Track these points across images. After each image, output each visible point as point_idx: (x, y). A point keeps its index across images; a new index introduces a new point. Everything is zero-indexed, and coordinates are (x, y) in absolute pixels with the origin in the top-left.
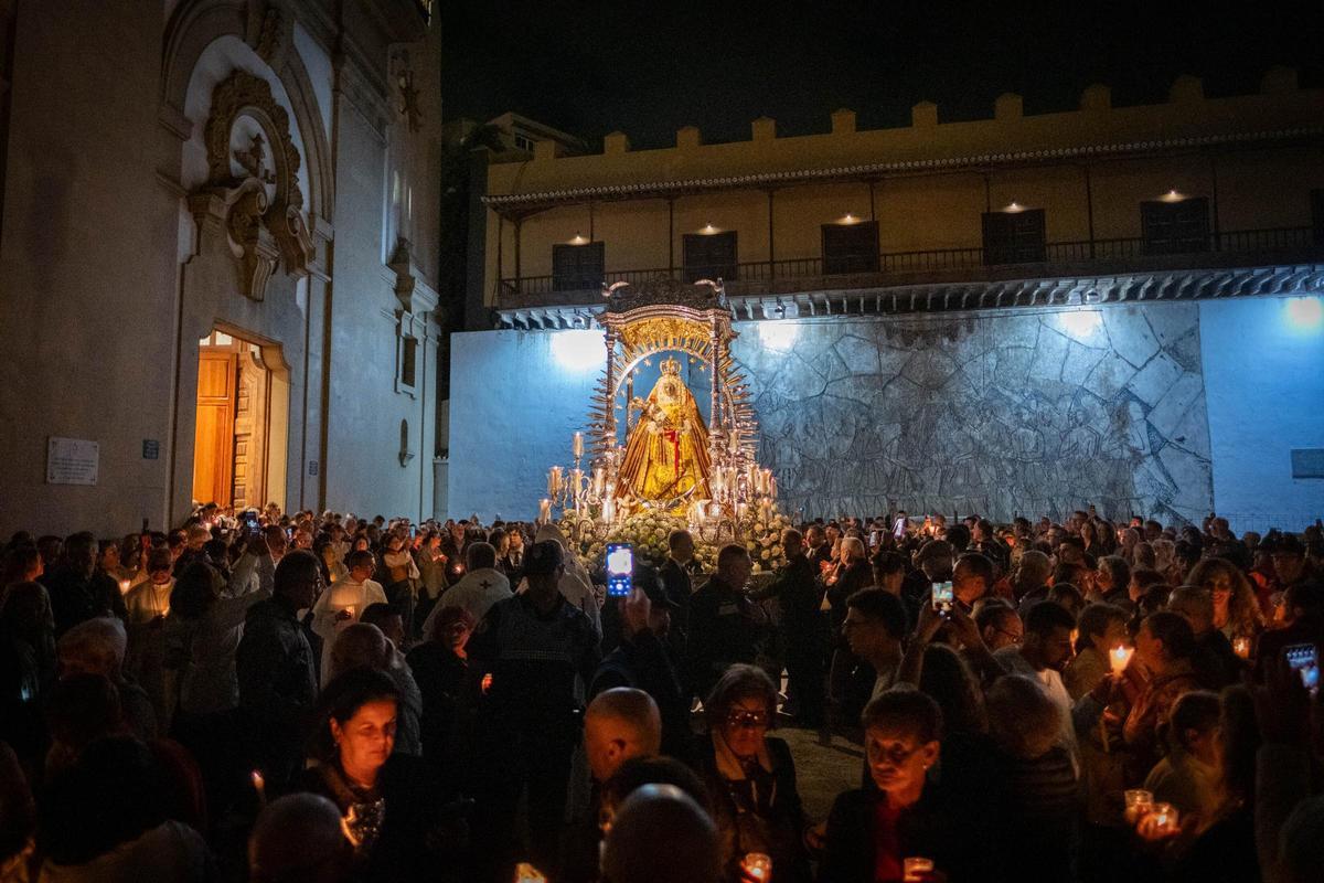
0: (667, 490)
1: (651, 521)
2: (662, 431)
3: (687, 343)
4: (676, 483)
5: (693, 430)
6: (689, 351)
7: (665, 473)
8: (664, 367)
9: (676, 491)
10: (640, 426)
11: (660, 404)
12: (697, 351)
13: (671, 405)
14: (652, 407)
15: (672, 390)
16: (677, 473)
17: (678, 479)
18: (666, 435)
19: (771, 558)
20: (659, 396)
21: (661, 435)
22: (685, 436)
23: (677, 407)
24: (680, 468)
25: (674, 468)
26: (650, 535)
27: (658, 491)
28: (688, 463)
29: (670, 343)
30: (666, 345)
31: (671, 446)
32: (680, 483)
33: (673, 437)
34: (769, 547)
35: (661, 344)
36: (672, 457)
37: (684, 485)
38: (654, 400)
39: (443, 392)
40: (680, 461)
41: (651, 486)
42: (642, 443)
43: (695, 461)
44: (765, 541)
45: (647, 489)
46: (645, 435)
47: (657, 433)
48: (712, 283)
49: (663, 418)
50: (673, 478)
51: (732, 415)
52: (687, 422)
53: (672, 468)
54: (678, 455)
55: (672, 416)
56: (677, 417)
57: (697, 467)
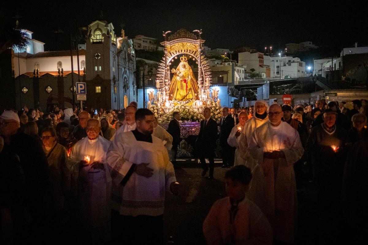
0: (184, 98)
1: (183, 107)
2: (182, 80)
3: (189, 51)
4: (187, 96)
5: (191, 79)
6: (189, 54)
7: (183, 93)
8: (182, 59)
9: (186, 98)
10: (174, 78)
11: (180, 71)
12: (192, 53)
13: (184, 71)
14: (178, 72)
15: (184, 66)
16: (187, 93)
17: (187, 95)
18: (183, 80)
19: (218, 118)
20: (180, 69)
21: (181, 81)
22: (189, 81)
23: (186, 72)
24: (188, 91)
25: (186, 91)
26: (184, 111)
27: (181, 98)
28: (190, 89)
29: (183, 51)
30: (182, 52)
31: (184, 84)
32: (188, 96)
33: (185, 81)
34: (218, 114)
35: (180, 51)
36: (185, 88)
37: (189, 96)
38: (178, 70)
39: (137, 95)
40: (188, 89)
41: (179, 97)
42: (175, 83)
43: (192, 89)
44: (216, 113)
45: (177, 98)
46: (176, 81)
47: (180, 80)
48: (199, 31)
49: (182, 75)
50: (185, 94)
51: (204, 74)
52: (189, 76)
53: (185, 91)
54: (187, 87)
55: (184, 75)
56: (186, 75)
57: (193, 91)
